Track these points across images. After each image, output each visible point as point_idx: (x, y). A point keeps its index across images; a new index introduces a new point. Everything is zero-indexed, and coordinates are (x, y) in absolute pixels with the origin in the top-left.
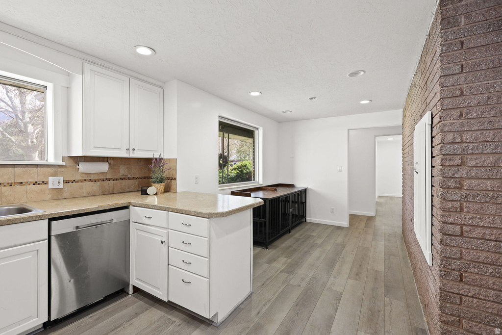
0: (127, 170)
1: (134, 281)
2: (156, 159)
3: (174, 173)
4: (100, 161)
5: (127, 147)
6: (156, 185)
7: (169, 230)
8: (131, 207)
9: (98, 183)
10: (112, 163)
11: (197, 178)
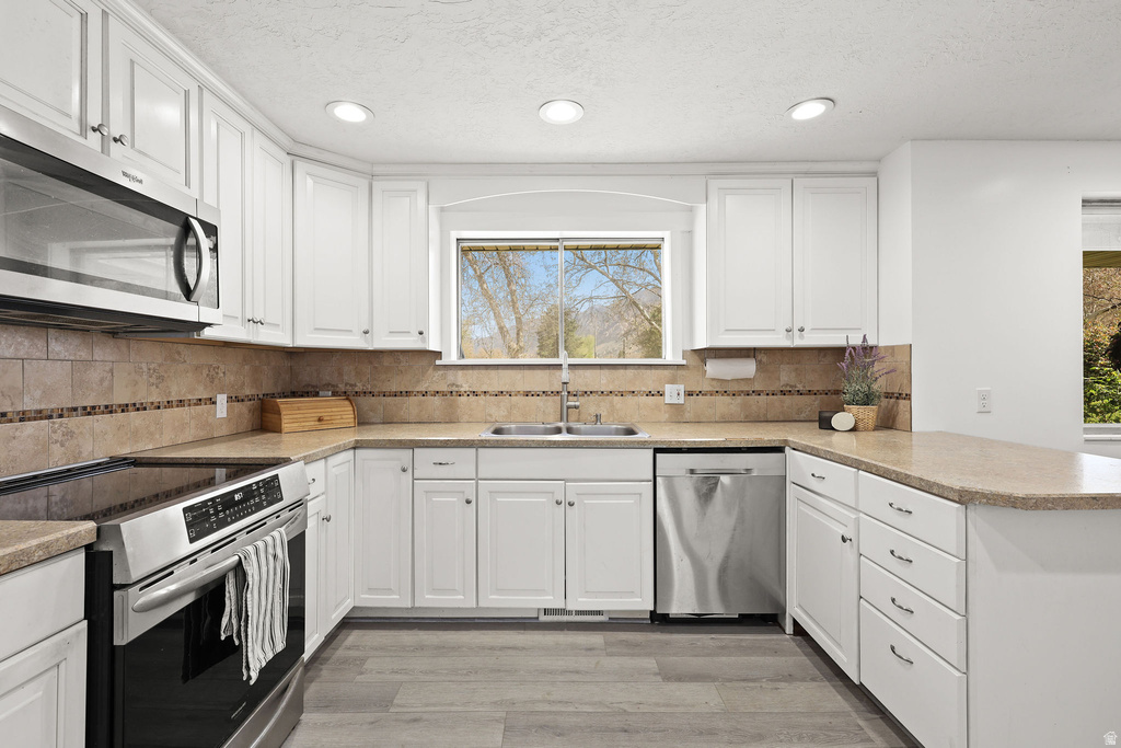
0: (794, 374)
1: (794, 610)
2: (854, 348)
3: (905, 381)
4: (741, 357)
5: (788, 326)
6: (854, 408)
7: (861, 515)
8: (787, 449)
9: (739, 399)
10: (765, 359)
11: (984, 397)
